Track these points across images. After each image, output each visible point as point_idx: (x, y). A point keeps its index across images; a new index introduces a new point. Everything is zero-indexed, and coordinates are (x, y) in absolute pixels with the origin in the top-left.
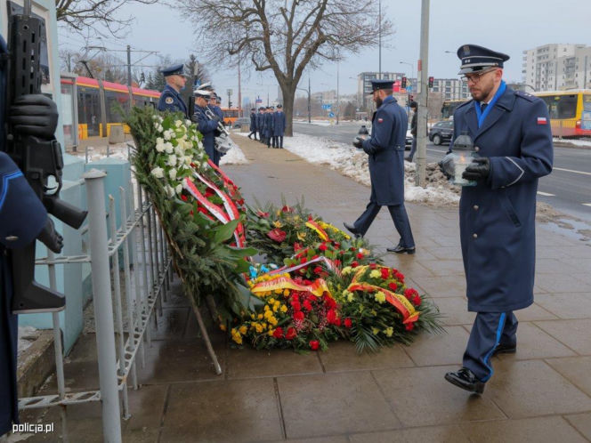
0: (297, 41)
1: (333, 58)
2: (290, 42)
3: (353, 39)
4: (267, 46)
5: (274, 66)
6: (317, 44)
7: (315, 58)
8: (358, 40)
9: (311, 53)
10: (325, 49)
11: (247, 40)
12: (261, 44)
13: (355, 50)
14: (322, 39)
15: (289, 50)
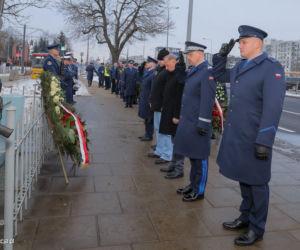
0: (122, 29)
1: (141, 39)
2: (118, 29)
3: (153, 30)
4: (105, 31)
5: (108, 42)
6: (133, 31)
7: (131, 38)
8: (155, 30)
9: (129, 36)
10: (137, 34)
11: (94, 27)
12: (101, 30)
13: (154, 36)
14: (136, 29)
15: (117, 33)
